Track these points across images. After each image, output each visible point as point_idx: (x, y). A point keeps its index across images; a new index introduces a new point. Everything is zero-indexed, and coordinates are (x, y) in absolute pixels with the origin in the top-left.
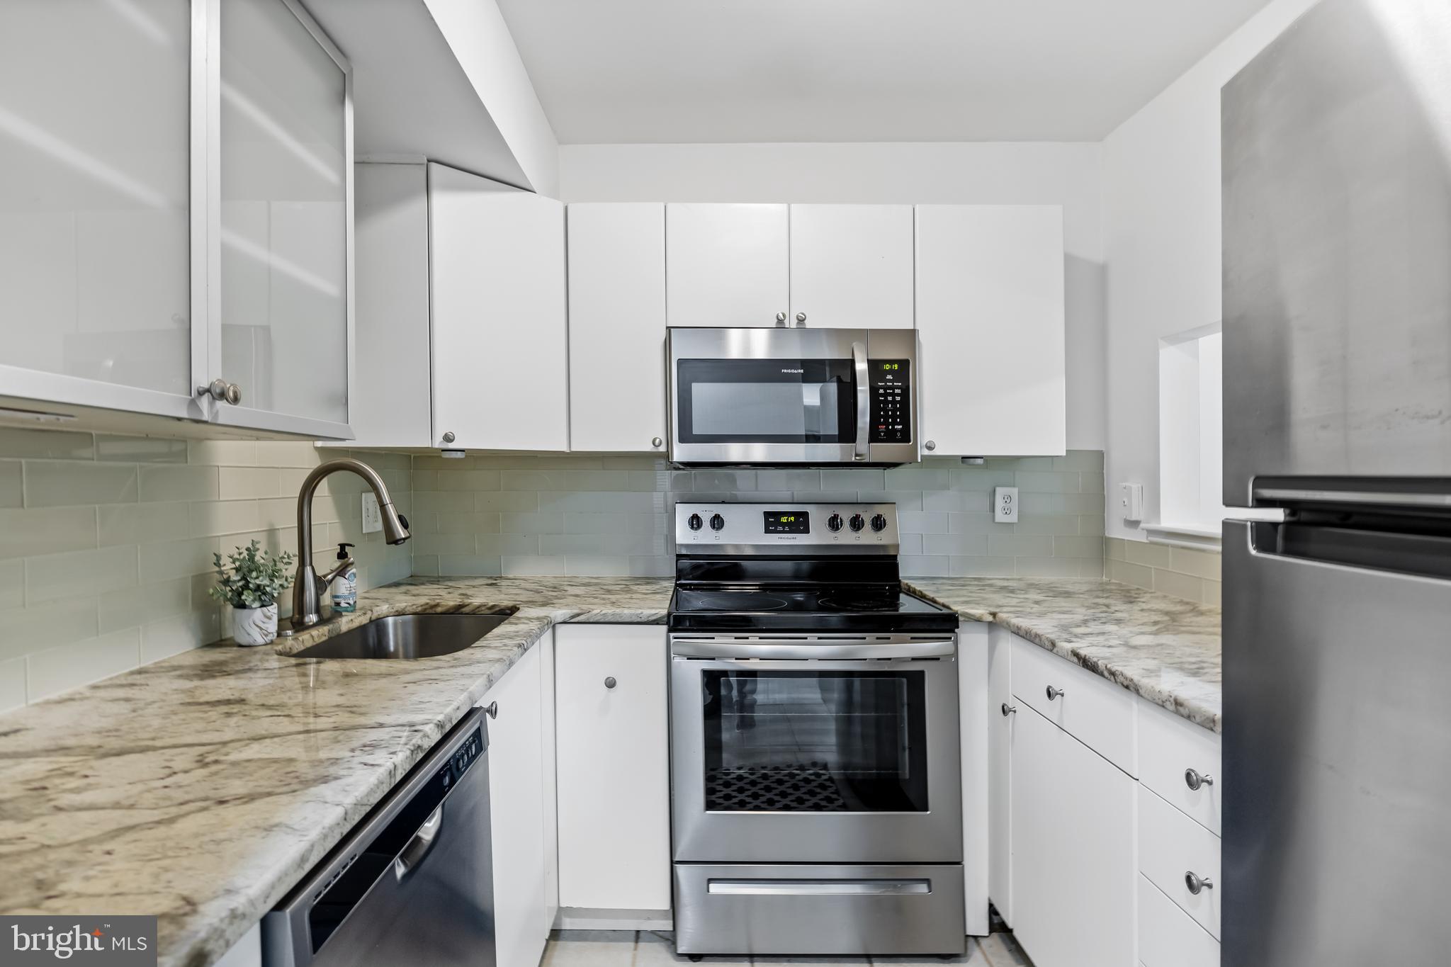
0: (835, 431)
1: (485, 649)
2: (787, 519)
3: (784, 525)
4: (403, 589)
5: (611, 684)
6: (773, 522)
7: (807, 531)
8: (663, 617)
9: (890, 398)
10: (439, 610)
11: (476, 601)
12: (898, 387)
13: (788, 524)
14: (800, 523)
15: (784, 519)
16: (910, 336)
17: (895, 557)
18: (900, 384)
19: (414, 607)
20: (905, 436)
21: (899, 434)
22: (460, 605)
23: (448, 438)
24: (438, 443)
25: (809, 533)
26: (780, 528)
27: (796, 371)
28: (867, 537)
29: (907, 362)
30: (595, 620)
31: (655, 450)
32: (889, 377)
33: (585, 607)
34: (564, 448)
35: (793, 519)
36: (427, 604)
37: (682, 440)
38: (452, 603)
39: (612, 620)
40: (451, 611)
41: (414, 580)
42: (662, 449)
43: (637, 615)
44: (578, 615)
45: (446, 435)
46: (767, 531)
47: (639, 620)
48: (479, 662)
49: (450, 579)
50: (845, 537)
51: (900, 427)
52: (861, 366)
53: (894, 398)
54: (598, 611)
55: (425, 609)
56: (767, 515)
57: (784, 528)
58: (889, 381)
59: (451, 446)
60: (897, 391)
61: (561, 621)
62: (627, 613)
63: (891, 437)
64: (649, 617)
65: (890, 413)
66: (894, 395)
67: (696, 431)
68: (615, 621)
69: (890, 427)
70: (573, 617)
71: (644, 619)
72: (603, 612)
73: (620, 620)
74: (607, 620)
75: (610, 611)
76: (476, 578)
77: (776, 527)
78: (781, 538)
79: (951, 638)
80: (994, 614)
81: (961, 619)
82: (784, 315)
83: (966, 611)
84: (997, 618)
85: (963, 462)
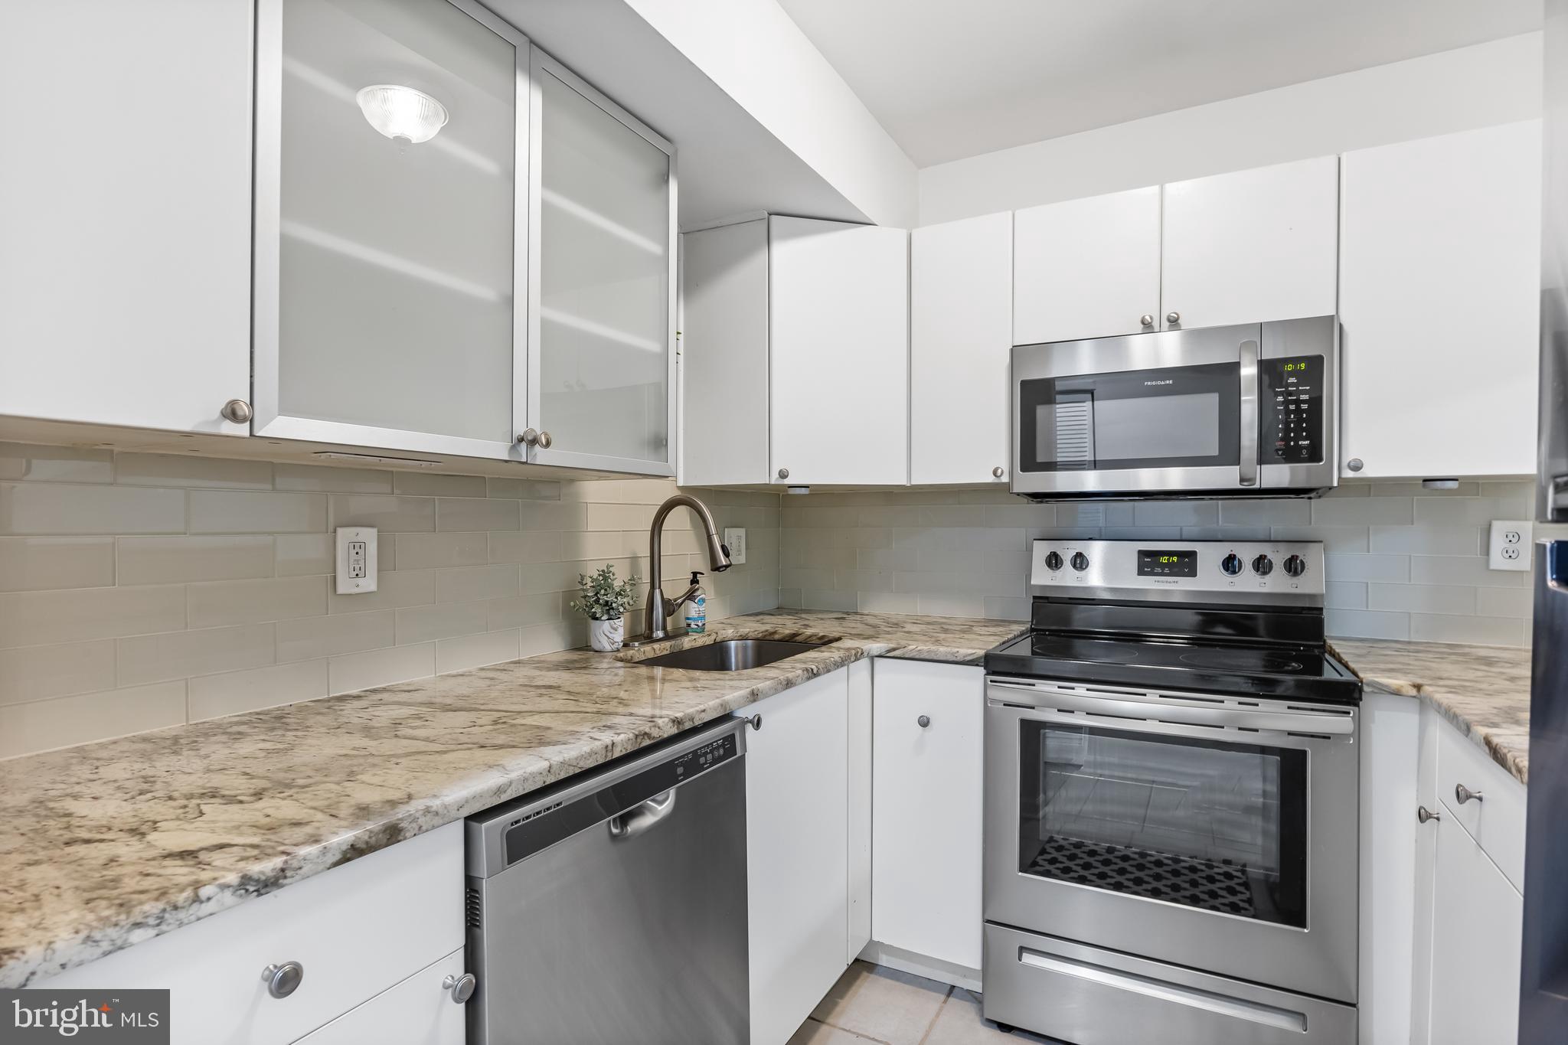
0: (1214, 451)
1: (772, 669)
2: (1168, 560)
3: (1163, 566)
4: (759, 618)
5: (924, 723)
6: (1149, 562)
7: (1193, 573)
8: (980, 658)
9: (1292, 407)
10: (777, 637)
11: (809, 632)
12: (1305, 392)
13: (1169, 565)
14: (1186, 564)
15: (1164, 560)
16: (1329, 326)
17: (1321, 609)
18: (1308, 388)
19: (756, 633)
20: (1315, 454)
21: (1304, 452)
22: (794, 634)
23: (783, 475)
24: (775, 479)
25: (1196, 576)
26: (1159, 570)
27: (1163, 383)
28: (1276, 584)
29: (1320, 358)
30: (911, 656)
31: (996, 480)
32: (1292, 380)
33: (903, 643)
34: (903, 481)
35: (1175, 559)
36: (767, 631)
37: (1024, 469)
38: (787, 632)
39: (927, 657)
40: (787, 639)
41: (780, 610)
42: (1005, 479)
43: (953, 654)
44: (894, 649)
45: (780, 471)
46: (1141, 572)
47: (954, 659)
48: (755, 679)
49: (808, 612)
50: (1248, 583)
51: (1307, 442)
52: (1249, 371)
53: (1299, 407)
54: (913, 647)
55: (765, 636)
56: (1142, 554)
57: (1163, 570)
58: (1293, 384)
59: (787, 481)
60: (1304, 397)
61: (877, 654)
62: (942, 651)
63: (1291, 455)
64: (964, 657)
65: (1292, 425)
66: (1298, 402)
67: (1040, 459)
68: (931, 658)
69: (1292, 443)
70: (889, 651)
71: (958, 659)
72: (919, 648)
73: (935, 658)
74: (922, 657)
75: (925, 648)
76: (832, 612)
77: (1153, 569)
78: (1158, 582)
79: (1349, 713)
80: (1418, 687)
81: (1366, 688)
82: (1151, 318)
83: (1376, 680)
84: (1421, 692)
85: (1424, 486)
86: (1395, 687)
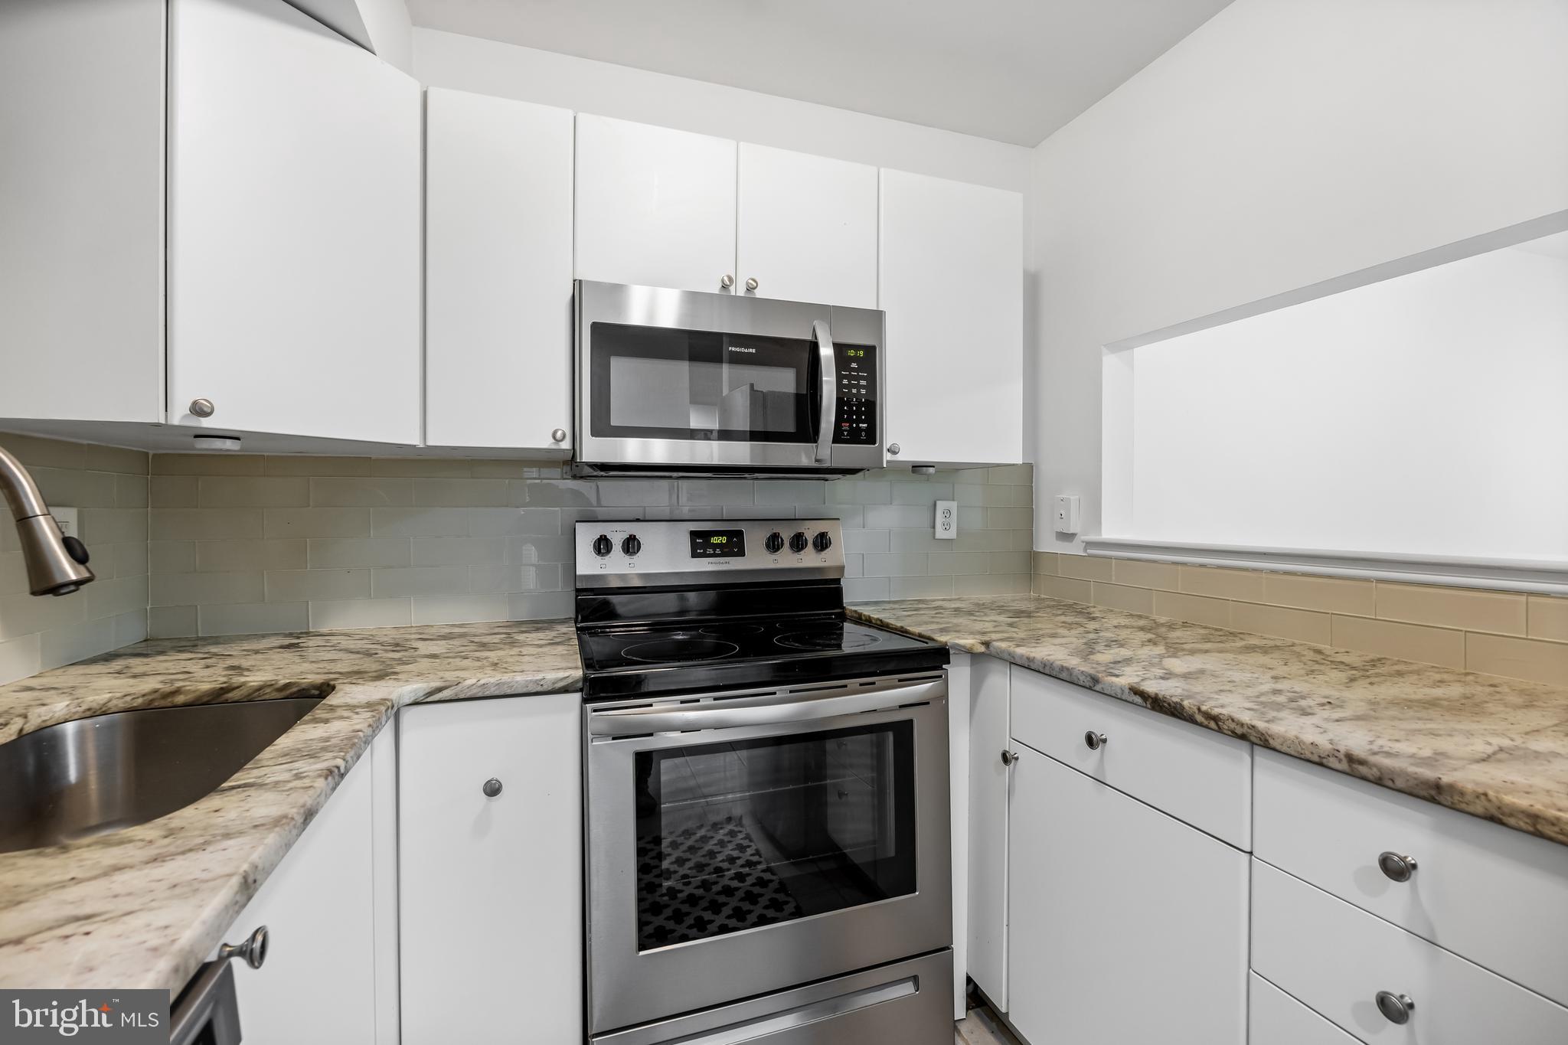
0: (790, 427)
2: (719, 540)
3: (715, 546)
4: (117, 665)
5: (493, 790)
6: (701, 544)
7: (741, 553)
8: (577, 682)
9: (854, 391)
10: (180, 699)
11: (254, 679)
12: (863, 378)
13: (720, 545)
14: (734, 544)
15: (715, 540)
16: (876, 317)
17: (839, 581)
18: (866, 374)
19: (128, 698)
20: (870, 436)
21: (863, 434)
22: (222, 688)
23: (199, 410)
24: (179, 415)
25: (744, 555)
26: (711, 551)
27: (746, 351)
28: (810, 559)
29: (874, 348)
30: (468, 695)
31: (554, 447)
32: (854, 365)
33: (451, 676)
34: (415, 440)
35: (724, 539)
36: (156, 691)
37: (596, 432)
38: (206, 687)
39: (497, 693)
40: (205, 699)
41: (150, 646)
42: (566, 445)
43: (537, 682)
44: (440, 690)
45: (195, 403)
46: (694, 555)
47: (539, 689)
49: (216, 641)
50: (786, 560)
51: (865, 425)
52: (826, 352)
53: (858, 391)
54: (472, 680)
55: (152, 701)
56: (694, 535)
57: (714, 550)
58: (854, 369)
59: (206, 423)
60: (863, 383)
61: (408, 702)
62: (520, 679)
63: (855, 438)
64: (554, 683)
65: (854, 408)
66: (858, 387)
67: (615, 421)
68: (502, 693)
69: (854, 425)
70: (430, 694)
71: (545, 688)
72: (482, 682)
73: (509, 692)
74: (487, 693)
75: (492, 680)
76: (264, 636)
77: (705, 551)
78: (712, 563)
79: (941, 676)
80: (987, 644)
81: (951, 652)
82: (730, 279)
83: (956, 641)
84: (991, 649)
85: (913, 472)
86: (968, 646)
